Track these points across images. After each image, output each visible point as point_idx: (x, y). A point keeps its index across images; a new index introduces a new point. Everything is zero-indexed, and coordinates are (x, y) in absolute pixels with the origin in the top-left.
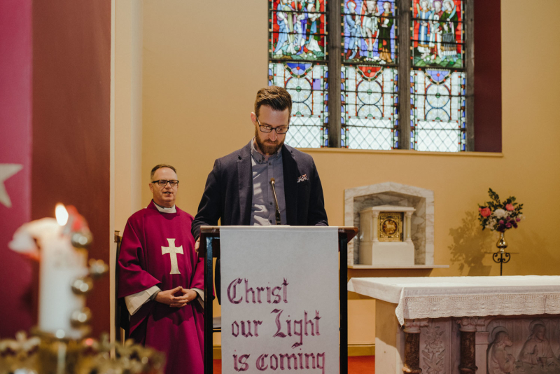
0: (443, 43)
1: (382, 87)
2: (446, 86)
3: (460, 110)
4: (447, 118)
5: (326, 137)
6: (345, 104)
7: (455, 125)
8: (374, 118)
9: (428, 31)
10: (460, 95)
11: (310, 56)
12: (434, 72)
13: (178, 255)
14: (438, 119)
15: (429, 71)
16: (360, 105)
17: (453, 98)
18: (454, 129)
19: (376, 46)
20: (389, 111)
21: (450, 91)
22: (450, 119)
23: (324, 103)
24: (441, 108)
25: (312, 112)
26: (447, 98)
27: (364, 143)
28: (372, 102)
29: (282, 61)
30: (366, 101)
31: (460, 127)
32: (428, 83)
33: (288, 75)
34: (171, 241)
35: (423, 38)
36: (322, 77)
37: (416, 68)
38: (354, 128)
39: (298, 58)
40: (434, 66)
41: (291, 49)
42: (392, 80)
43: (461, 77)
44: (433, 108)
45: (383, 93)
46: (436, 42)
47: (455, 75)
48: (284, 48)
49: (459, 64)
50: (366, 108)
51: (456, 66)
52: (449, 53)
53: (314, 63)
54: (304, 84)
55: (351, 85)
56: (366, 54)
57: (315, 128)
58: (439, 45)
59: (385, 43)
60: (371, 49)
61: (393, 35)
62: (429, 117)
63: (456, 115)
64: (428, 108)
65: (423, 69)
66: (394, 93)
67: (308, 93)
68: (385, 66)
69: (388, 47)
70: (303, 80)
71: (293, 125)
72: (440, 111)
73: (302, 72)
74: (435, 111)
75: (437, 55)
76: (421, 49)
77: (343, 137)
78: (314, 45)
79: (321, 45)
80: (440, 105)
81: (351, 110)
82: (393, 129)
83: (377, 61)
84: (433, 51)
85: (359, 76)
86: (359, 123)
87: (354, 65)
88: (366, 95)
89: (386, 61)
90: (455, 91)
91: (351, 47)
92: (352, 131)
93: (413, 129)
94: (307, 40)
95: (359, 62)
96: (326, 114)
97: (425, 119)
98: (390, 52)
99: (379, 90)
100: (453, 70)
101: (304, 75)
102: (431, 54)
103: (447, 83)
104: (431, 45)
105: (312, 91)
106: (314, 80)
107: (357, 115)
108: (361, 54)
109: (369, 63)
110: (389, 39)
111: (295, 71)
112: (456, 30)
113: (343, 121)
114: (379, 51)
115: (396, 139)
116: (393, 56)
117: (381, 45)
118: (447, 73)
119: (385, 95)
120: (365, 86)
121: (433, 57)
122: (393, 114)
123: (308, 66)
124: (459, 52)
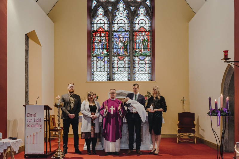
0: (143, 48)
1: (125, 62)
2: (145, 61)
3: (149, 68)
4: (145, 70)
5: (108, 77)
6: (114, 68)
7: (147, 72)
8: (122, 71)
9: (139, 45)
10: (149, 63)
11: (104, 55)
12: (141, 57)
13: (113, 110)
14: (142, 71)
15: (139, 57)
16: (118, 68)
17: (147, 65)
18: (147, 73)
19: (123, 50)
20: (127, 69)
21: (146, 62)
22: (146, 70)
23: (108, 68)
24: (143, 67)
25: (104, 70)
26: (145, 64)
27: (120, 78)
28: (122, 66)
29: (96, 56)
30: (120, 66)
31: (149, 73)
32: (139, 60)
33: (98, 60)
34: (112, 107)
35: (137, 47)
36: (107, 60)
37: (135, 56)
38: (117, 74)
39: (100, 55)
40: (141, 55)
41: (98, 53)
42: (128, 60)
43: (149, 58)
44: (141, 67)
45: (125, 64)
46: (141, 48)
47: (147, 58)
48: (96, 53)
49: (149, 54)
50: (120, 68)
51: (148, 55)
52: (145, 51)
53: (105, 56)
54: (102, 62)
55: (116, 62)
56: (120, 53)
57: (105, 75)
58: (142, 49)
59: (126, 50)
60: (122, 51)
61: (128, 47)
62: (139, 70)
63: (147, 69)
64: (139, 67)
65: (137, 56)
66: (128, 64)
67: (103, 65)
68: (126, 56)
69: (127, 51)
70: (102, 61)
71: (96, 74)
72: (143, 68)
73: (101, 59)
74: (141, 68)
75: (142, 52)
76: (137, 51)
77: (113, 77)
78: (105, 51)
79: (107, 51)
80: (143, 66)
81: (116, 69)
82: (128, 74)
83: (123, 55)
84: (141, 51)
85: (118, 59)
86: (118, 73)
87: (116, 56)
88: (120, 65)
89: (126, 55)
90: (147, 62)
91: (116, 51)
92: (116, 75)
93: (134, 74)
94: (103, 50)
95: (118, 55)
96: (108, 71)
97: (138, 71)
98: (127, 52)
99: (124, 63)
100: (147, 56)
101: (102, 60)
102: (140, 52)
103: (145, 60)
104: (140, 49)
105: (104, 64)
106: (105, 61)
107: (117, 70)
108: (119, 53)
109: (121, 56)
110: (127, 48)
111: (100, 59)
112: (148, 44)
113: (113, 72)
114: (124, 52)
115: (129, 77)
116: (128, 53)
117: (124, 50)
118: (144, 57)
119: (126, 65)
120: (120, 62)
121: (141, 53)
122: (128, 70)
123: (103, 57)
124: (148, 51)
